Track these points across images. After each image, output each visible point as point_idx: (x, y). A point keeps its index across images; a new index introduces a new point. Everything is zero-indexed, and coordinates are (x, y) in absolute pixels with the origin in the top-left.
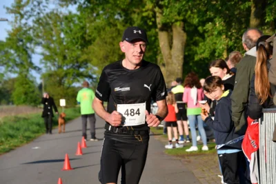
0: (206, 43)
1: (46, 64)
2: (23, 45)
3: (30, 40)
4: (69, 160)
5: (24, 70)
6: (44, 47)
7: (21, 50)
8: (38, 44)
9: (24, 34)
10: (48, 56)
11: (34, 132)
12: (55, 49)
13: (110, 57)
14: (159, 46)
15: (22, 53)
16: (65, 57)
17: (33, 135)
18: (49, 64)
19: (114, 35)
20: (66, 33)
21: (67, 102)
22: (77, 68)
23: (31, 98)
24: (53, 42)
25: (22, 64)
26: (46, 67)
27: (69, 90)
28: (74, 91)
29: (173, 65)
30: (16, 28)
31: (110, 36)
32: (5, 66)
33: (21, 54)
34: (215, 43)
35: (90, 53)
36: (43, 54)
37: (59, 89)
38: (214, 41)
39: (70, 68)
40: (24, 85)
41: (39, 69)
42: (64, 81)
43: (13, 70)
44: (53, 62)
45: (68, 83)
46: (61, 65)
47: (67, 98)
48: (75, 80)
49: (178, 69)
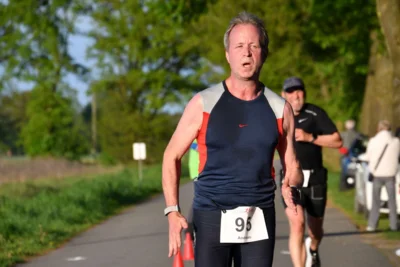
1: (101, 59)
2: (48, 13)
5: (51, 73)
6: (96, 17)
7: (44, 25)
10: (105, 39)
11: (72, 221)
12: (122, 23)
14: (374, 15)
15: (45, 31)
16: (145, 43)
17: (68, 229)
18: (108, 59)
21: (149, 151)
22: (174, 69)
23: (66, 139)
24: (119, 5)
25: (44, 57)
26: (101, 65)
27: (156, 122)
28: (166, 123)
32: (6, 63)
33: (42, 35)
35: (205, 32)
36: (93, 35)
37: (131, 119)
39: (158, 69)
40: (50, 110)
41: (84, 72)
42: (144, 100)
43: (24, 72)
44: (118, 54)
45: (153, 105)
46: (137, 62)
47: (149, 140)
48: (169, 97)
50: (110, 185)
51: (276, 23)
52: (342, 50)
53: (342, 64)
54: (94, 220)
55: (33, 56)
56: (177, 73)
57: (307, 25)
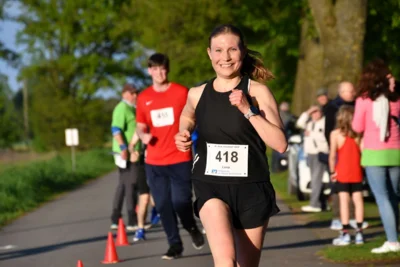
1: (31, 43)
10: (36, 23)
11: (3, 209)
12: (52, 7)
13: (186, 26)
16: (76, 28)
18: (38, 44)
21: (81, 137)
22: (106, 54)
26: (31, 50)
27: (89, 107)
28: (99, 108)
29: (340, 42)
35: (136, 15)
36: (21, 19)
37: (64, 105)
39: (90, 54)
42: (77, 85)
44: (49, 39)
45: (86, 90)
46: (68, 47)
47: (83, 125)
48: (104, 82)
49: (353, 52)
50: (42, 171)
51: (208, 6)
52: (273, 33)
53: (274, 47)
54: (26, 208)
56: (110, 57)
57: (239, 8)
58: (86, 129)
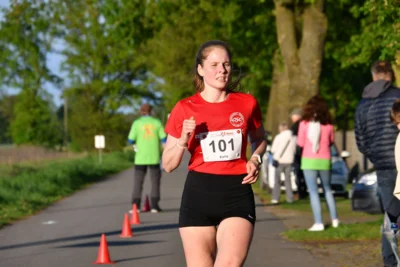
0: (362, 36)
1: (71, 71)
2: (31, 36)
3: (44, 26)
4: (108, 244)
5: (33, 81)
6: (68, 39)
7: (27, 45)
8: (57, 34)
9: (32, 16)
10: (75, 56)
11: (47, 194)
12: (88, 44)
13: (188, 61)
15: (29, 50)
16: (105, 60)
17: (44, 200)
18: (77, 72)
19: (196, 20)
20: (108, 14)
21: (107, 142)
22: (127, 80)
23: (44, 132)
24: (86, 31)
25: (28, 70)
26: (71, 76)
27: (113, 119)
28: (121, 121)
29: (302, 77)
30: (18, 5)
31: (188, 21)
34: (381, 37)
35: (151, 52)
36: (65, 53)
37: (94, 116)
38: (380, 32)
39: (115, 80)
40: (32, 110)
41: (58, 81)
42: (104, 103)
43: (12, 80)
44: (85, 68)
45: (111, 107)
46: (99, 75)
47: (108, 133)
48: (123, 101)
49: (311, 85)
50: (77, 168)
52: (252, 69)
53: (253, 78)
54: (64, 194)
55: (20, 68)
56: (130, 83)
58: (111, 137)
